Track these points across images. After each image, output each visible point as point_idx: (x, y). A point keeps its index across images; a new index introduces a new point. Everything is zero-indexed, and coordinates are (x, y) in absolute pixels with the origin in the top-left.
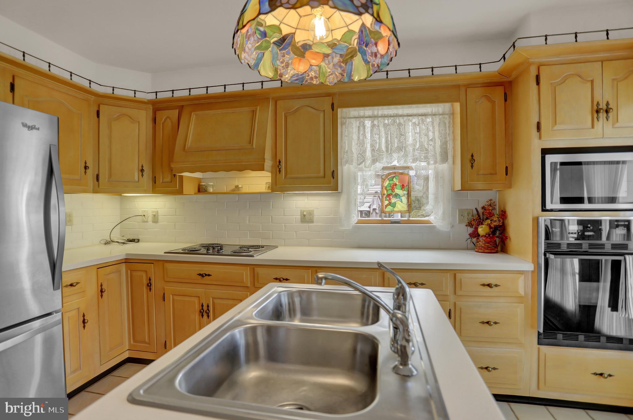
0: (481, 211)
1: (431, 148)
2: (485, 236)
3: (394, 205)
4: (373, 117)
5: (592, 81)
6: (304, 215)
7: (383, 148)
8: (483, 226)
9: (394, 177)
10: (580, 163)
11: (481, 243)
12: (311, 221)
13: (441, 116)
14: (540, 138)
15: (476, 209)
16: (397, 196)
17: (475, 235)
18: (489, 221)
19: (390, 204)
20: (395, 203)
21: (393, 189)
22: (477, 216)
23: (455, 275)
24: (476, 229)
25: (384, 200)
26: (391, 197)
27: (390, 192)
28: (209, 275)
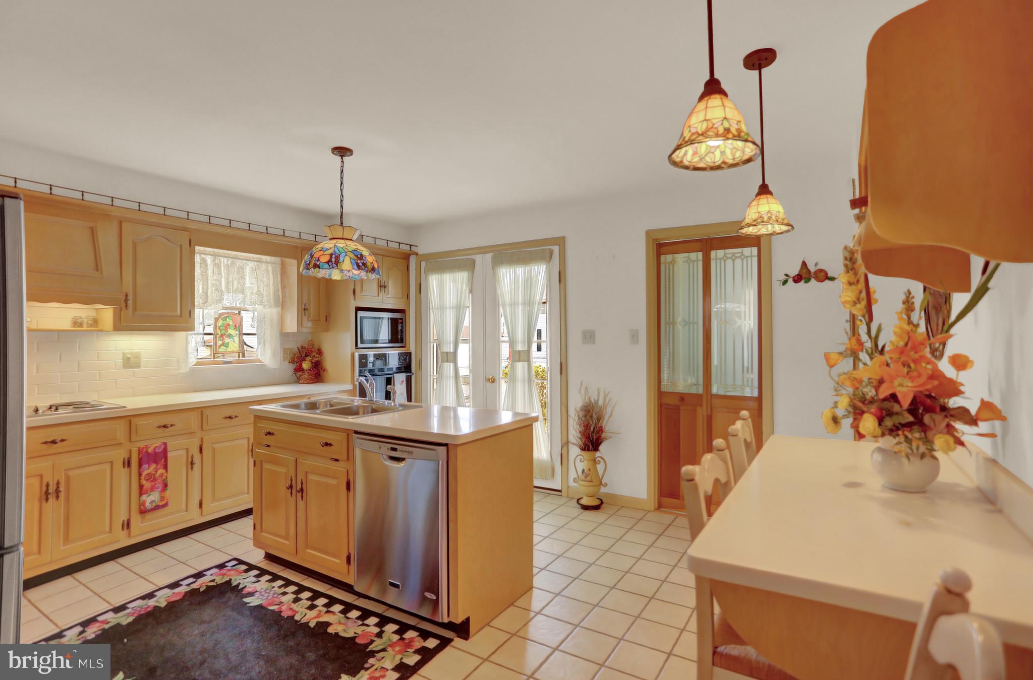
0: (300, 348)
1: (265, 293)
2: (310, 370)
3: (227, 345)
4: (215, 255)
6: (129, 359)
7: (223, 288)
8: (306, 362)
9: (228, 317)
10: (380, 318)
11: (305, 376)
12: (138, 366)
13: (273, 265)
14: (355, 300)
15: (298, 348)
16: (230, 336)
17: (299, 369)
18: (309, 358)
19: (223, 344)
20: (228, 343)
21: (226, 329)
22: (299, 354)
24: (301, 365)
25: (218, 340)
26: (224, 337)
27: (223, 332)
28: (62, 441)
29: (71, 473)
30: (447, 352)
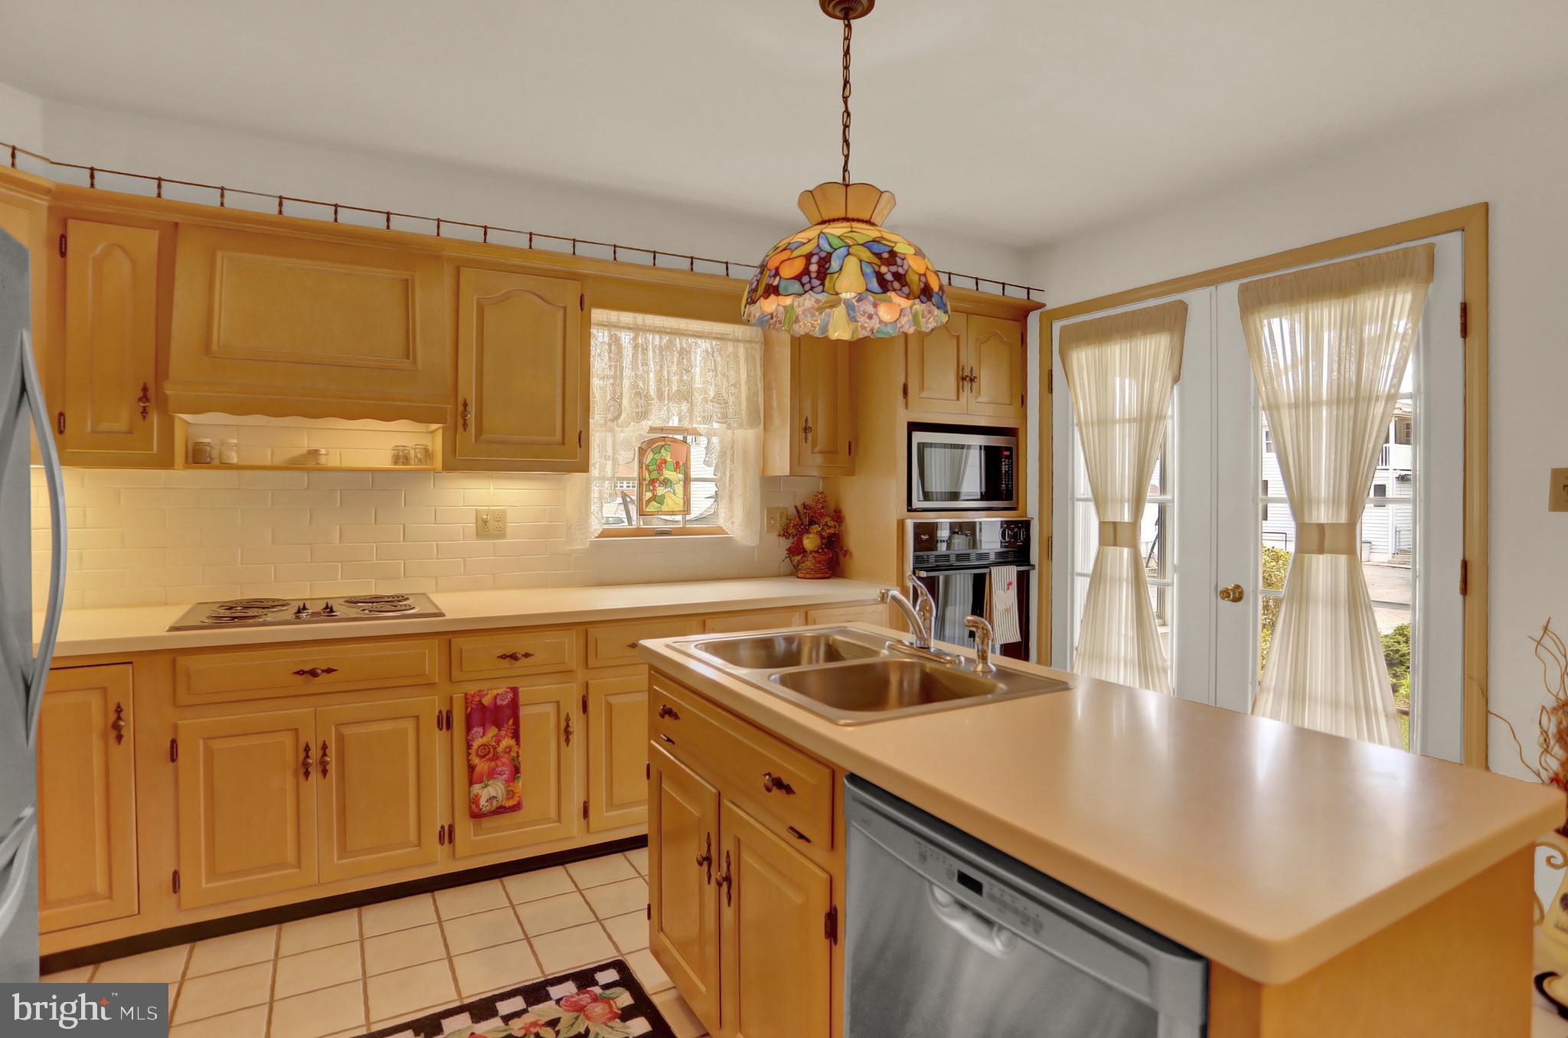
0: (800, 508)
1: (731, 400)
2: (817, 552)
3: (660, 500)
4: (636, 329)
5: (958, 337)
6: (485, 522)
7: (652, 392)
8: (811, 536)
9: (663, 446)
11: (809, 564)
12: (501, 534)
13: (747, 345)
14: (907, 407)
15: (796, 507)
16: (666, 483)
17: (796, 550)
18: (816, 528)
19: (654, 498)
20: (663, 496)
21: (660, 469)
22: (798, 519)
23: (806, 613)
24: (800, 541)
25: (644, 489)
26: (657, 485)
27: (654, 475)
28: (329, 671)
29: (347, 731)
30: (1115, 524)
